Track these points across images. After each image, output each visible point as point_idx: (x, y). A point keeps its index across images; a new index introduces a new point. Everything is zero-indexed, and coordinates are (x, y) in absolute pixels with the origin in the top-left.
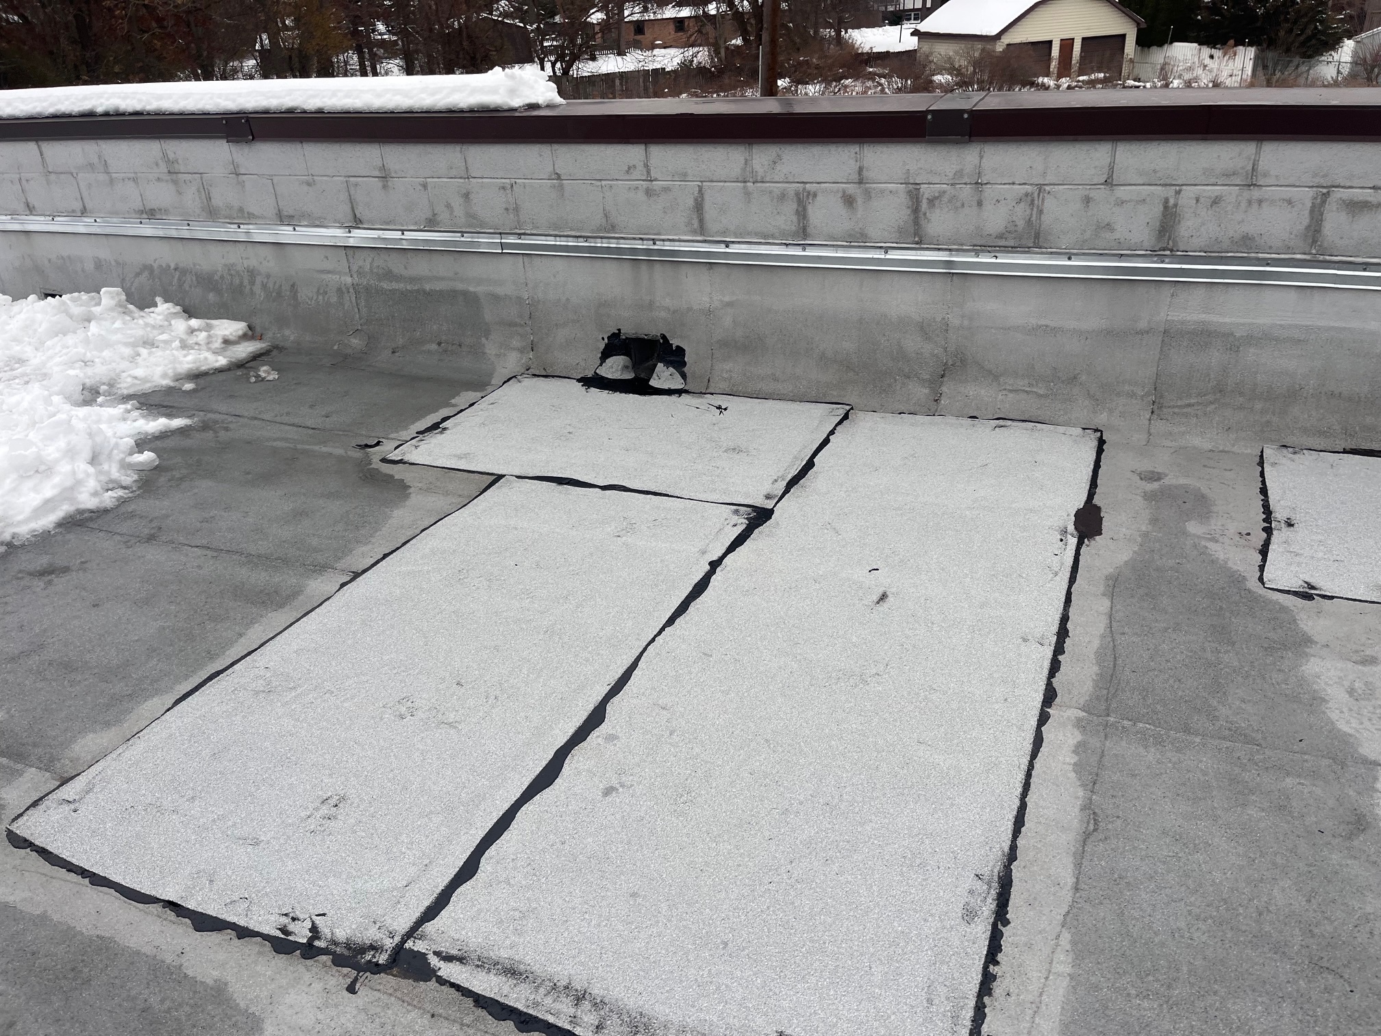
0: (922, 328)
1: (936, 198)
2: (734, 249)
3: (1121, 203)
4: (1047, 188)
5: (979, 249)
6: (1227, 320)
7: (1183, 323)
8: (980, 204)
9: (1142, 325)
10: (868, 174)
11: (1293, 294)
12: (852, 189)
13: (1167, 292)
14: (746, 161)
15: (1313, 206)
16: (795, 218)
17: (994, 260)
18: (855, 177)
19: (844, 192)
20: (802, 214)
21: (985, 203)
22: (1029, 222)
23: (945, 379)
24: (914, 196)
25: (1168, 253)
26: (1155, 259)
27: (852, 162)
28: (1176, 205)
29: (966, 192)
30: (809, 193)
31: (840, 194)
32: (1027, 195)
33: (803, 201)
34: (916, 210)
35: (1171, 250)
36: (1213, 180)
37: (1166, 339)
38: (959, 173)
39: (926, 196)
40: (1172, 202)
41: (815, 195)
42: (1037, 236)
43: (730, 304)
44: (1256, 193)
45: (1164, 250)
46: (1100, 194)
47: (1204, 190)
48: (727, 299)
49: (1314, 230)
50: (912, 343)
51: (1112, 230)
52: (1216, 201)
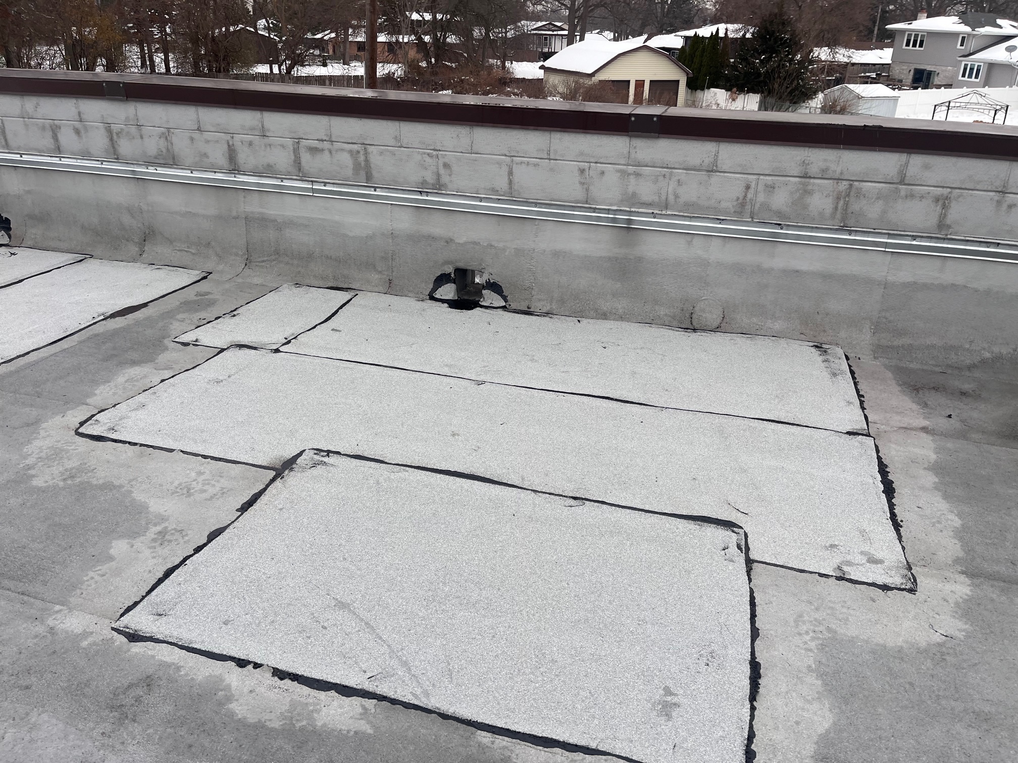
0: (129, 211)
1: (120, 132)
2: (25, 158)
3: (207, 142)
4: (172, 130)
5: (148, 164)
6: (272, 212)
7: (252, 213)
8: (142, 137)
9: (234, 214)
10: (84, 117)
11: (297, 199)
12: (77, 124)
13: (241, 195)
14: (22, 106)
15: (294, 149)
16: (52, 141)
17: (155, 171)
18: (77, 118)
19: (74, 127)
20: (55, 138)
21: (144, 137)
22: (168, 150)
23: (146, 242)
24: (109, 131)
25: (236, 172)
26: (231, 175)
27: (73, 109)
28: (233, 145)
29: (133, 130)
30: (56, 126)
31: (72, 128)
32: (163, 134)
33: (55, 130)
34: (111, 139)
35: (238, 171)
36: (245, 132)
37: (247, 222)
38: (127, 119)
39: (115, 131)
40: (231, 143)
41: (60, 128)
42: (174, 158)
43: (29, 192)
44: (266, 140)
45: (234, 171)
46: (196, 135)
47: (244, 138)
48: (27, 189)
49: (297, 163)
50: (127, 220)
51: (208, 157)
52: (251, 144)
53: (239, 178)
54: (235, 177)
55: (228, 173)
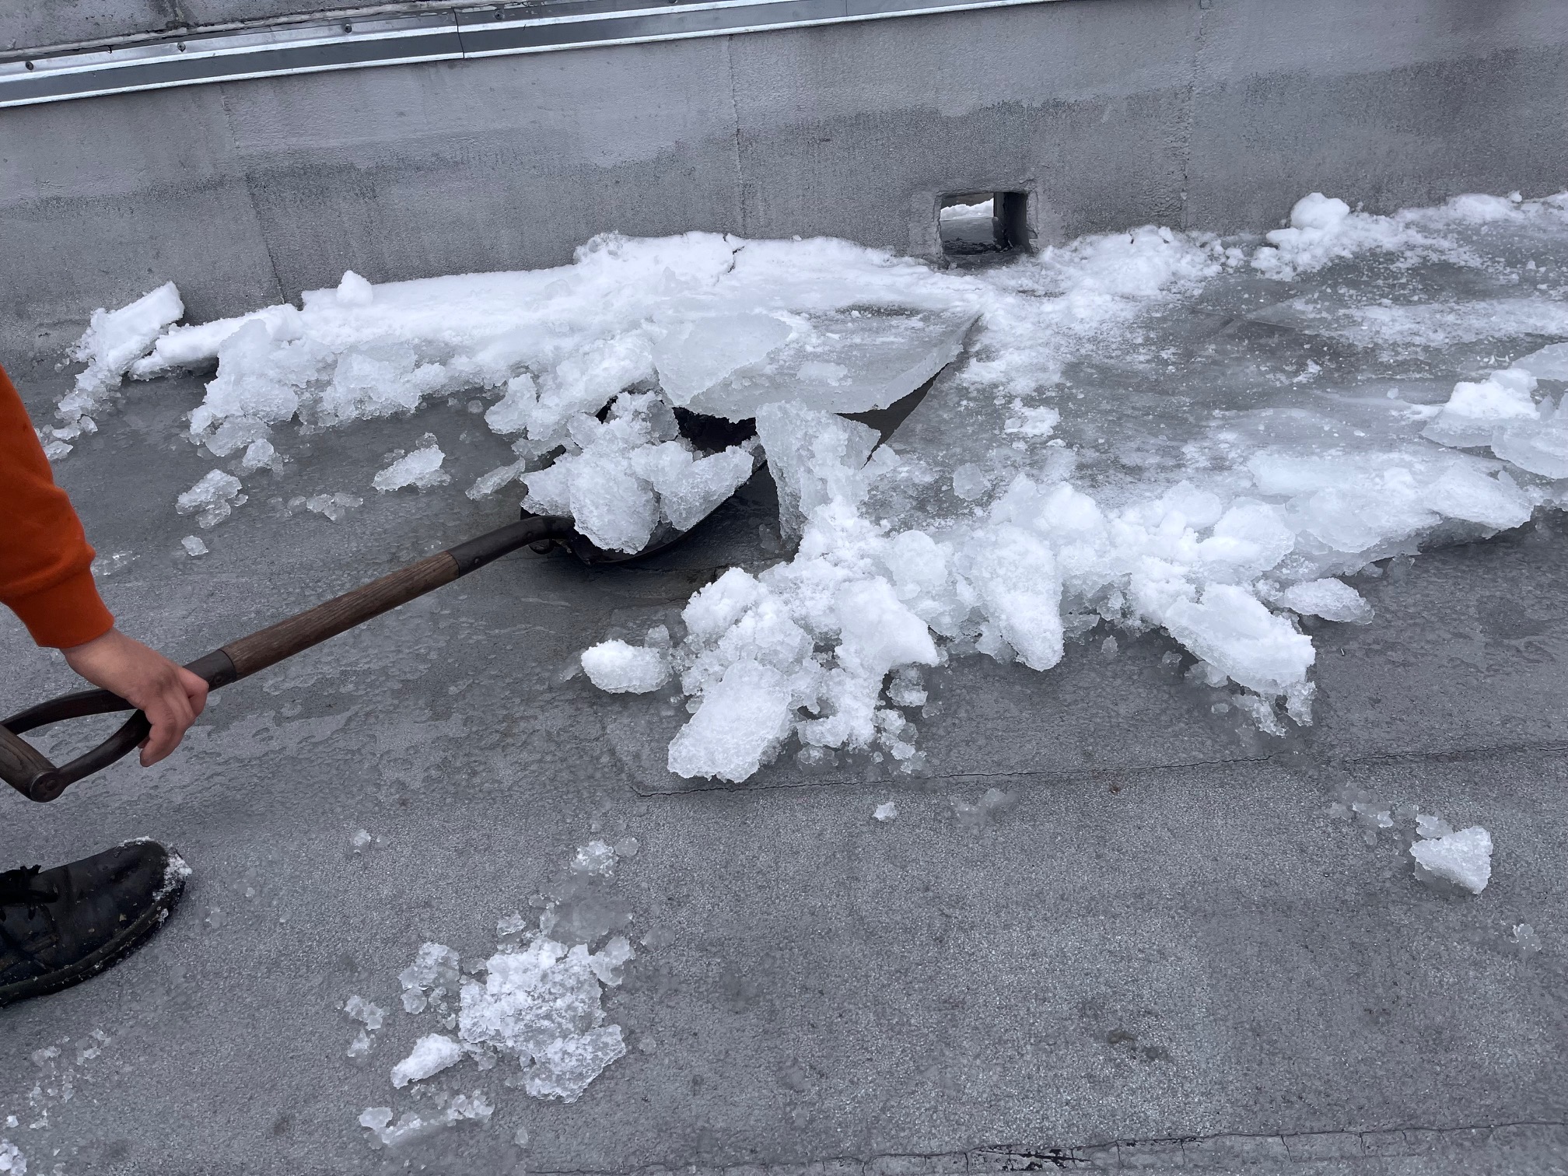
7: (267, 156)
13: (215, 103)
25: (183, 31)
26: (168, 46)
35: (187, 26)
37: (257, 191)
45: (176, 28)
53: (193, 50)
54: (182, 49)
55: (156, 41)
